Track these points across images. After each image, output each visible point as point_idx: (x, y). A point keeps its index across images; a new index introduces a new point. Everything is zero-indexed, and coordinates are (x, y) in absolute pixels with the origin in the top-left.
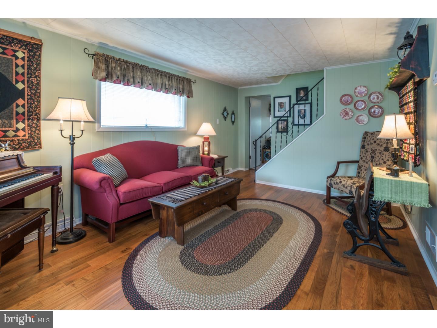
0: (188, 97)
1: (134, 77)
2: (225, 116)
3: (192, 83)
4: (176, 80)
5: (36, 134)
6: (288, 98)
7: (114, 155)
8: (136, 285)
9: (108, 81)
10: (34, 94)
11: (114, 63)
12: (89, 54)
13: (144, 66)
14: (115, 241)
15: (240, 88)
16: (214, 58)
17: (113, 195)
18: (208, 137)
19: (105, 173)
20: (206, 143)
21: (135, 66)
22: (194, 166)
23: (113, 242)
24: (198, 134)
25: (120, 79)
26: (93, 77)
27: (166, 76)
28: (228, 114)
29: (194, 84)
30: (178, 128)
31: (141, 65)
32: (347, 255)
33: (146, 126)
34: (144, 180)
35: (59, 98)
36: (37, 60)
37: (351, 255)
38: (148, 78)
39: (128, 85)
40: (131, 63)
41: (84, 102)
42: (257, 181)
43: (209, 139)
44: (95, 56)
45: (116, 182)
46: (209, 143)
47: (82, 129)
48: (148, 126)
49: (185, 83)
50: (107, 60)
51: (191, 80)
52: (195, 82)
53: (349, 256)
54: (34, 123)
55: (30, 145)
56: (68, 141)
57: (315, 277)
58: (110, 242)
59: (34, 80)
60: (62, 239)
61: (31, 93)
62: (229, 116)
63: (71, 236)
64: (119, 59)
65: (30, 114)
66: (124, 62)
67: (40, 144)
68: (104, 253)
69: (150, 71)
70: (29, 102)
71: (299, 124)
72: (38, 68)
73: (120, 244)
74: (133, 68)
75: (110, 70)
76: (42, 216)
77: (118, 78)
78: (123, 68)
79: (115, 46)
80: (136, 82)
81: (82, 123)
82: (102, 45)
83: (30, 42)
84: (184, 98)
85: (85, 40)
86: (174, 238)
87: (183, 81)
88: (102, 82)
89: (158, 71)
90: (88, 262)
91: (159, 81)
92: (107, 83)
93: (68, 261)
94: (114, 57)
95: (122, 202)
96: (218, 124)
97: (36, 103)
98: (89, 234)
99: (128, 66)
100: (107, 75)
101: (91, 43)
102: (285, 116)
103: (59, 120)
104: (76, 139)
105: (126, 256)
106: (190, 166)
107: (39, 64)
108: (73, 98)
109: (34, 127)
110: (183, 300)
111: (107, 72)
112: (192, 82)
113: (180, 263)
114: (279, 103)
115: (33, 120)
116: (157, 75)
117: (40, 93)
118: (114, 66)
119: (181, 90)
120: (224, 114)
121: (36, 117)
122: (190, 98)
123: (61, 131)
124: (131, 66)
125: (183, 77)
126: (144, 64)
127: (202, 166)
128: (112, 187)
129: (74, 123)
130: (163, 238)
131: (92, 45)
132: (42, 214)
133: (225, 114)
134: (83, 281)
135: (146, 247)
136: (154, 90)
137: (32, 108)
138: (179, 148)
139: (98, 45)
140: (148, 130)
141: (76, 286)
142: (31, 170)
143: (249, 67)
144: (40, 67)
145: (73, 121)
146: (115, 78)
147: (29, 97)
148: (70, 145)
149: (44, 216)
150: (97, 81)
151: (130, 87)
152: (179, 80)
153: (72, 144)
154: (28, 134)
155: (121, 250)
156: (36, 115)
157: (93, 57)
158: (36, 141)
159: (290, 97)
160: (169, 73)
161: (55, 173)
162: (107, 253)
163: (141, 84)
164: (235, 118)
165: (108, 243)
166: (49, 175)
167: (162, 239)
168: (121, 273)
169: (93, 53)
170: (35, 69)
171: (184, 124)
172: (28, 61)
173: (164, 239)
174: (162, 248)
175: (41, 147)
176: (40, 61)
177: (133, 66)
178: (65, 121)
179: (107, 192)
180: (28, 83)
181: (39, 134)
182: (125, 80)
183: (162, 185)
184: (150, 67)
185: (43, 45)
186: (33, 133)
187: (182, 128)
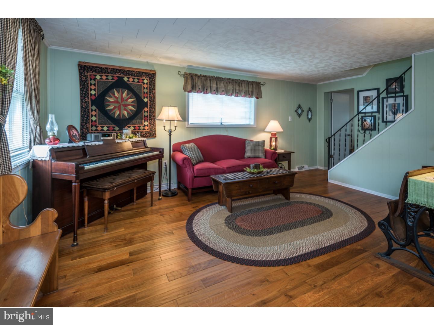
0: (257, 98)
1: (211, 87)
2: (299, 113)
3: (261, 86)
4: (245, 85)
5: (153, 128)
6: (376, 91)
7: (195, 144)
8: (194, 225)
9: (193, 92)
10: (152, 104)
11: (197, 79)
12: (181, 75)
13: (218, 77)
14: (191, 201)
15: (319, 84)
16: (274, 63)
17: (191, 170)
18: (276, 133)
19: (187, 156)
20: (274, 139)
21: (211, 78)
22: (257, 158)
23: (190, 201)
24: (266, 130)
25: (201, 89)
26: (184, 90)
27: (236, 83)
28: (303, 111)
29: (263, 86)
30: (249, 125)
31: (216, 77)
32: (380, 256)
33: (221, 124)
34: (216, 164)
35: (163, 106)
36: (153, 83)
37: (384, 257)
38: (222, 86)
39: (207, 93)
40: (209, 77)
41: (177, 108)
42: (330, 180)
43: (276, 135)
44: (185, 76)
45: (194, 162)
46: (276, 138)
47: (176, 126)
48: (223, 123)
49: (254, 86)
50: (193, 77)
51: (260, 83)
52: (264, 84)
53: (381, 257)
54: (152, 122)
55: (150, 135)
56: (168, 133)
57: (327, 260)
58: (189, 201)
59: (152, 95)
60: (165, 194)
61: (151, 103)
62: (305, 113)
63: (170, 193)
64: (201, 75)
65: (150, 116)
66: (204, 77)
67: (155, 134)
68: (183, 206)
69: (223, 81)
70: (150, 109)
71: (387, 120)
72: (154, 89)
73: (193, 203)
74: (210, 80)
75: (194, 84)
76: (152, 175)
77: (199, 89)
78: (203, 81)
79: (198, 66)
80: (212, 90)
81: (176, 121)
82: (190, 67)
83: (150, 73)
84: (253, 99)
85: (179, 66)
86: (226, 206)
87: (252, 84)
88: (190, 93)
89: (230, 79)
90: (174, 208)
91: (230, 87)
92: (192, 93)
93: (164, 205)
94: (197, 74)
95: (195, 175)
96: (290, 121)
97: (153, 110)
98: (179, 194)
99: (207, 79)
100: (192, 88)
101: (182, 67)
102: (362, 112)
103: (163, 120)
104: (172, 132)
105: (194, 210)
106: (254, 158)
107: (154, 86)
108: (170, 106)
109: (152, 124)
110: (216, 240)
111: (192, 86)
112: (261, 84)
113: (224, 222)
114: (364, 97)
115: (152, 120)
116: (229, 83)
117: (155, 103)
118: (197, 80)
119: (250, 93)
120: (298, 111)
121: (153, 118)
122: (259, 99)
123: (164, 126)
124: (209, 79)
125: (252, 82)
126: (218, 76)
127: (266, 158)
128: (190, 165)
129: (171, 121)
130: (221, 205)
131: (184, 68)
132: (152, 174)
133: (300, 111)
134: (169, 216)
135: (208, 208)
136: (227, 95)
137: (151, 112)
138: (246, 142)
139: (187, 67)
140: (222, 126)
141: (165, 217)
142: (149, 149)
143: (314, 64)
144: (155, 88)
145: (170, 121)
146: (197, 89)
147: (150, 106)
148: (169, 136)
149: (153, 175)
150: (186, 93)
151: (208, 94)
152: (249, 84)
153: (170, 135)
154: (150, 128)
155: (193, 206)
156: (153, 117)
157: (184, 76)
158: (153, 133)
159: (378, 89)
160: (239, 80)
161: (160, 152)
162: (185, 206)
163: (217, 91)
164: (313, 115)
165: (187, 201)
166: (157, 153)
167: (219, 206)
168: (188, 218)
169: (184, 74)
170: (153, 89)
171: (253, 122)
172: (149, 84)
173: (221, 207)
174: (217, 211)
175: (156, 137)
176: (155, 84)
177: (210, 78)
178: (166, 120)
179: (188, 167)
180: (149, 98)
181: (155, 129)
182: (204, 90)
183: (225, 168)
184: (223, 77)
185: (157, 73)
186: (152, 128)
187: (252, 125)
